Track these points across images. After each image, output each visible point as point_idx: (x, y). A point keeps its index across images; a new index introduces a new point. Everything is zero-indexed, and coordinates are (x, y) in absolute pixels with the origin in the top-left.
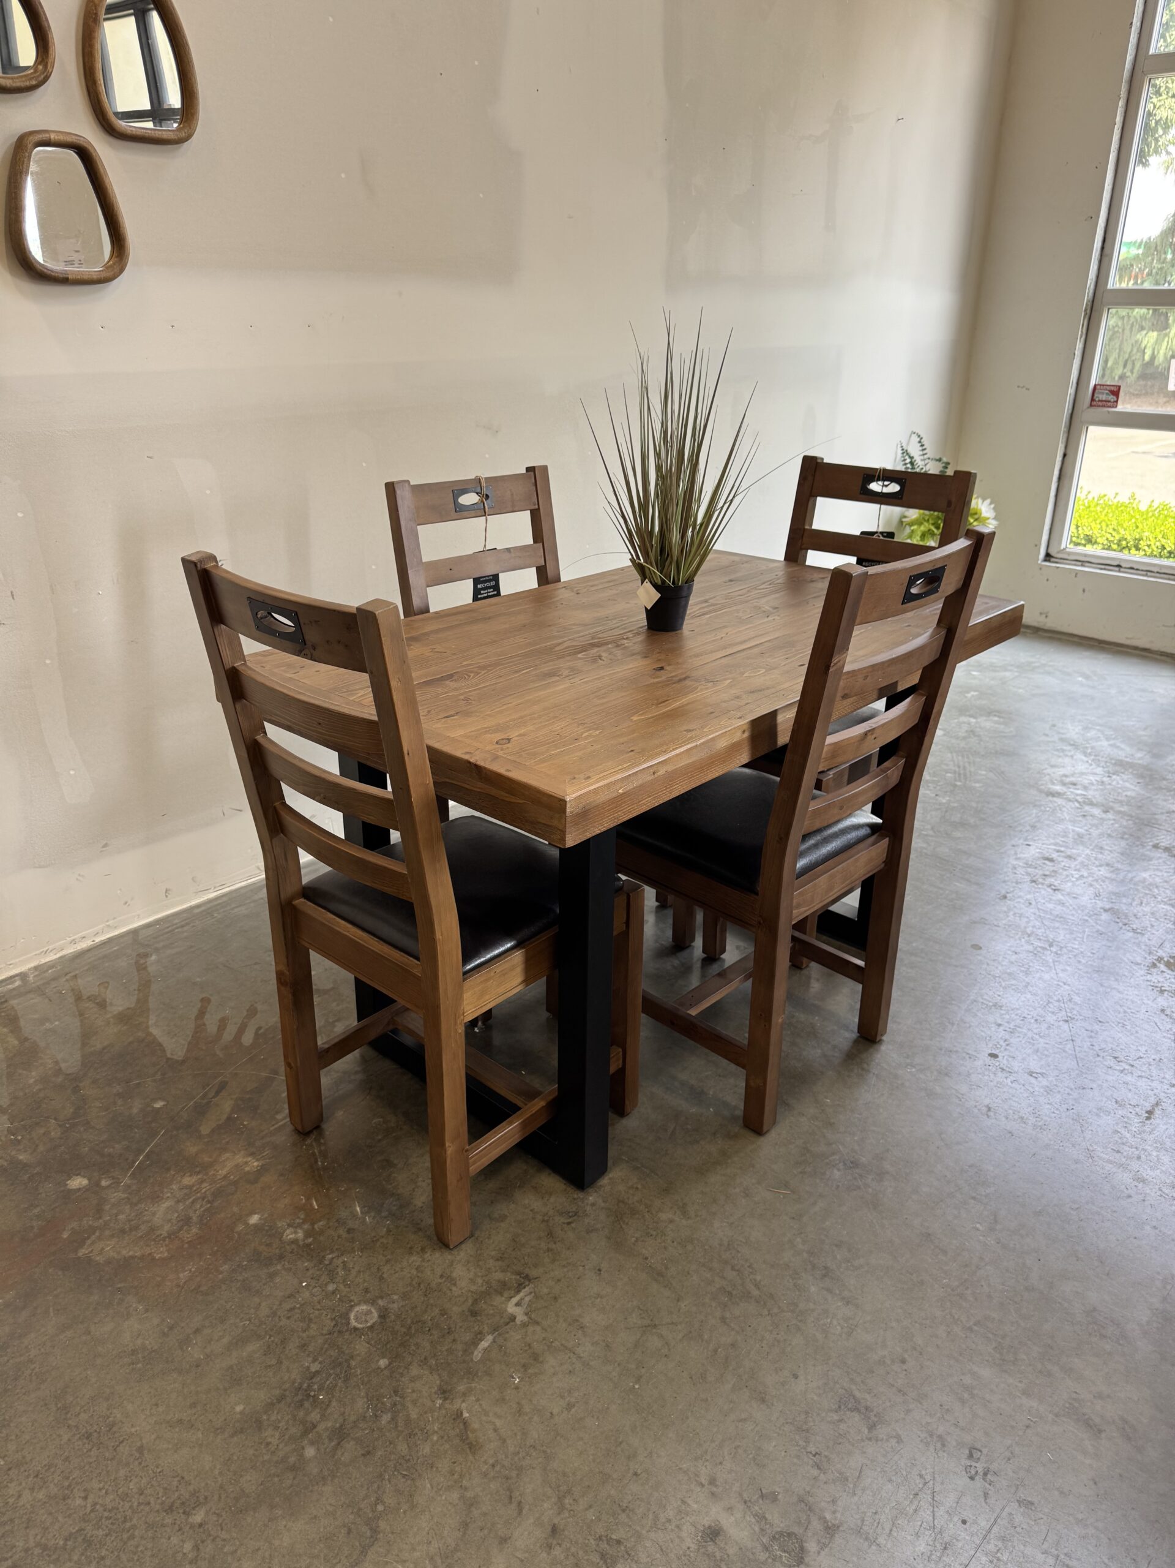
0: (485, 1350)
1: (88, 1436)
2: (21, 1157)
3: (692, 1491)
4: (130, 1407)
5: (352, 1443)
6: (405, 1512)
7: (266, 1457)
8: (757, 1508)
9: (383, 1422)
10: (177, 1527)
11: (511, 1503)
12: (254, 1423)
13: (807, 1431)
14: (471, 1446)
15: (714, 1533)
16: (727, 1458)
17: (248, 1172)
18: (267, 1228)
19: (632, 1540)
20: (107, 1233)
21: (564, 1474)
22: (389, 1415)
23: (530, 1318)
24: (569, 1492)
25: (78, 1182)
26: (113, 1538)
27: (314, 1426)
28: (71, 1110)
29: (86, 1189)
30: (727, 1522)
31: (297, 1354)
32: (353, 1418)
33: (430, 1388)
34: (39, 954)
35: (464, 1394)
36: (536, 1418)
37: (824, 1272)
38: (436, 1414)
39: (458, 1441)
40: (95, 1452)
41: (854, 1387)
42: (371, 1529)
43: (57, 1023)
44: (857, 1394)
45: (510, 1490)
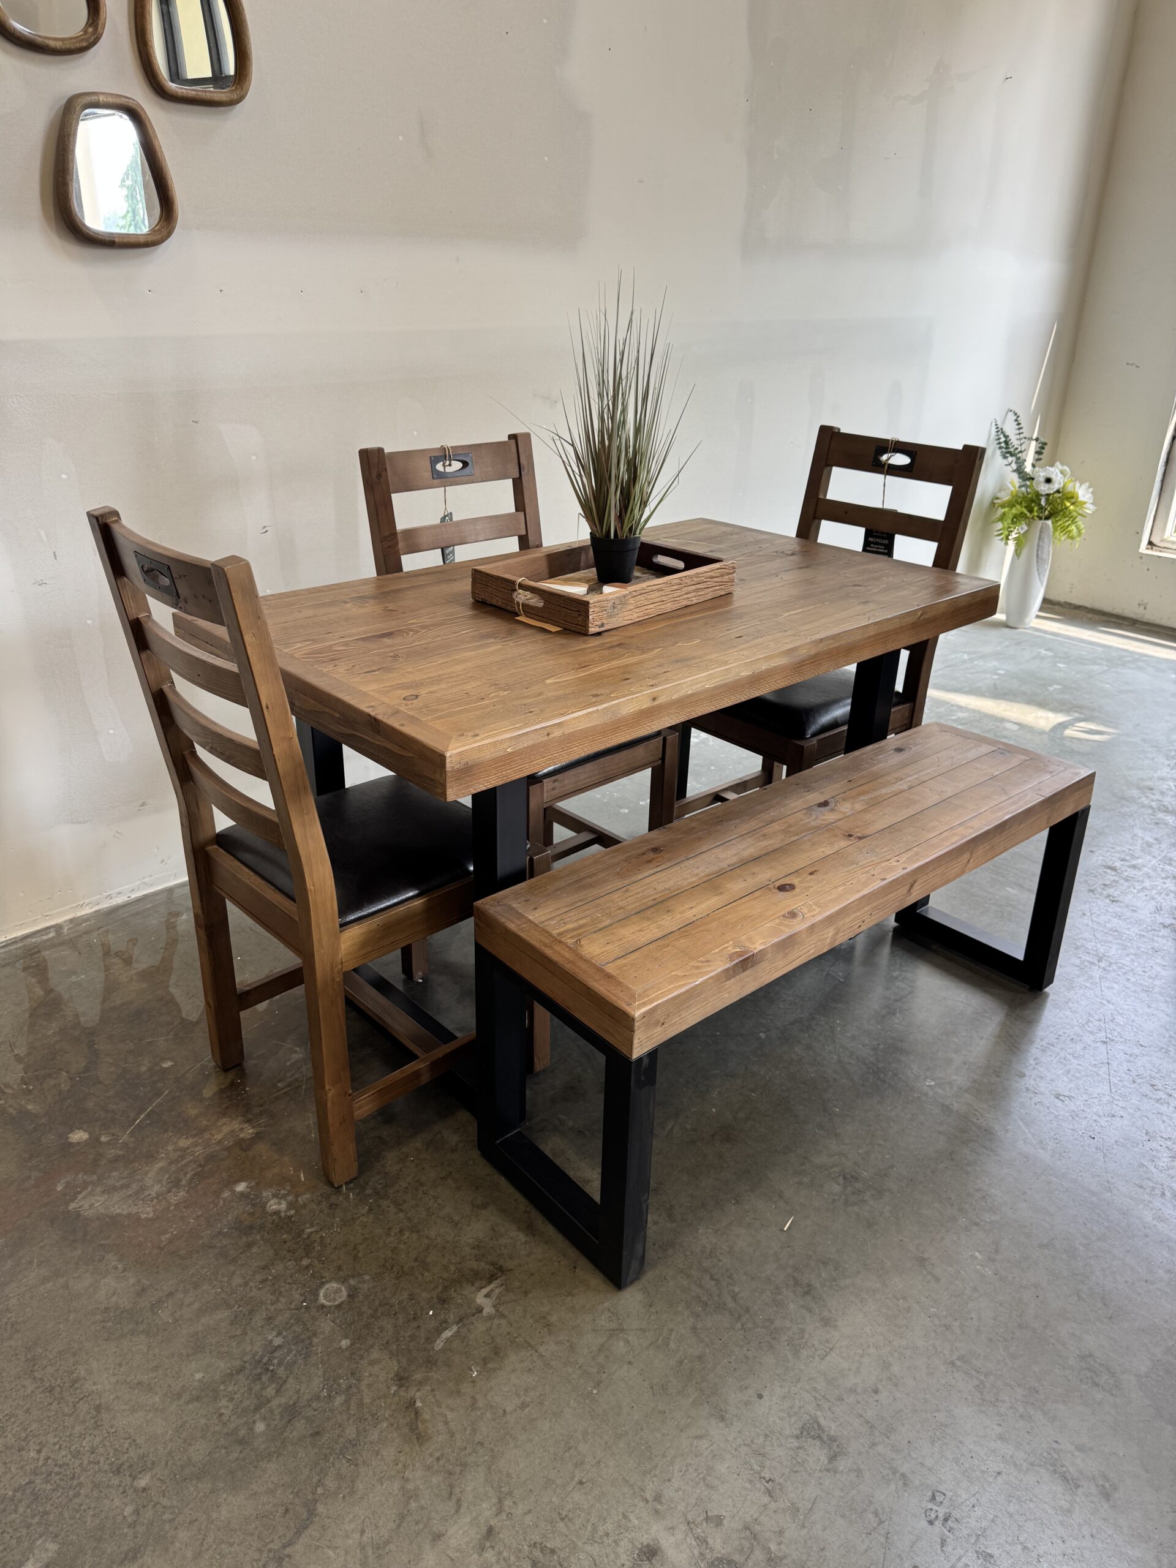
0: (448, 1339)
1: (51, 1390)
2: (30, 1107)
3: (635, 1506)
4: (95, 1365)
5: (303, 1421)
6: (344, 1497)
7: (217, 1428)
8: (699, 1531)
9: (336, 1404)
10: (121, 1490)
11: (450, 1498)
12: (208, 1392)
13: (764, 1455)
14: (419, 1437)
15: (651, 1552)
16: (676, 1475)
17: (243, 1139)
18: (252, 1197)
19: (567, 1550)
20: (99, 1189)
21: (508, 1475)
22: (343, 1397)
23: (497, 1311)
24: (510, 1493)
25: (79, 1136)
26: (59, 1494)
27: (269, 1401)
28: (84, 1064)
29: (86, 1143)
30: (667, 1543)
31: (262, 1327)
32: (307, 1396)
33: (387, 1373)
34: (75, 908)
35: (420, 1383)
36: (488, 1415)
37: (806, 1289)
38: (390, 1400)
39: (407, 1430)
40: (55, 1406)
41: (819, 1413)
42: (309, 1511)
43: (83, 977)
44: (822, 1422)
45: (452, 1486)
